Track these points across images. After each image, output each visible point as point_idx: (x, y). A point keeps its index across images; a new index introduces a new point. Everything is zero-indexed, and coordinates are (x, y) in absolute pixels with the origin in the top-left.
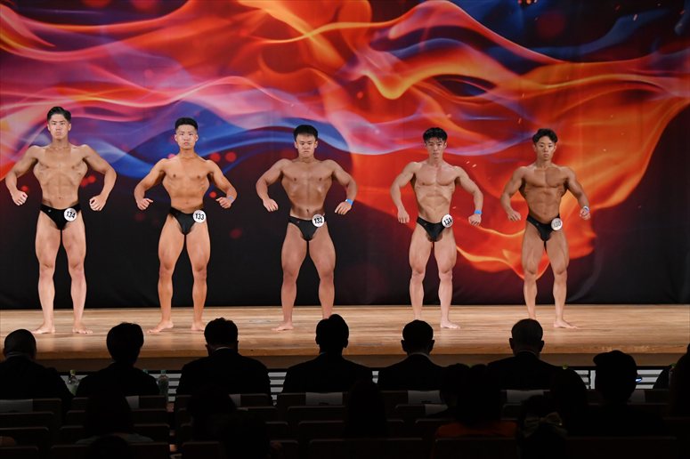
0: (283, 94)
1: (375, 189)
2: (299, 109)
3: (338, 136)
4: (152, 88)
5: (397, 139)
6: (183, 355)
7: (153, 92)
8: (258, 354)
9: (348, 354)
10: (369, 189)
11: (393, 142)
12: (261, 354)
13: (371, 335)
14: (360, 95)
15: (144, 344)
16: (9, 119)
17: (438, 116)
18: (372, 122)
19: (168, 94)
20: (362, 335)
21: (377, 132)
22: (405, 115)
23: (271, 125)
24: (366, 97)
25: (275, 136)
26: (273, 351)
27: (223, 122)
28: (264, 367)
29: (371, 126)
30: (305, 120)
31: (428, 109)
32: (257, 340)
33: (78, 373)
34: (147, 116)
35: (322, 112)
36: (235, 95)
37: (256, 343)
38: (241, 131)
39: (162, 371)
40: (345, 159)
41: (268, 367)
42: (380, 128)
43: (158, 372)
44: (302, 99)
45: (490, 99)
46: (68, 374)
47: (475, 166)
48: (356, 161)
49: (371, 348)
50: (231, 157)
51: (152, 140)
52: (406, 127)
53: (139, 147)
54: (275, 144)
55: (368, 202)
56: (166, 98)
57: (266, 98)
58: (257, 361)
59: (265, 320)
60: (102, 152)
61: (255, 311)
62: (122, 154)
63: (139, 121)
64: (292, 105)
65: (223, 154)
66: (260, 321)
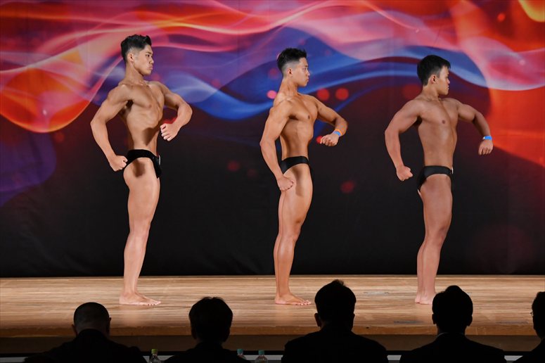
0: (407, 17)
1: (519, 133)
2: (424, 36)
3: (473, 68)
4: (249, 12)
6: (284, 333)
7: (250, 16)
8: (374, 333)
9: (485, 334)
10: (511, 133)
11: (541, 75)
12: (378, 333)
13: (514, 311)
14: (501, 17)
16: (80, 50)
18: (515, 50)
19: (267, 18)
20: (503, 311)
21: (522, 62)
23: (391, 54)
24: (509, 19)
25: (395, 68)
26: (392, 329)
27: (333, 51)
28: (383, 349)
29: (514, 55)
30: (432, 48)
32: (374, 315)
33: (160, 353)
34: (242, 45)
35: (453, 37)
36: (348, 19)
37: (372, 319)
38: (357, 62)
39: (259, 352)
40: (478, 97)
41: (388, 349)
42: (526, 57)
43: (256, 353)
44: (429, 23)
46: (149, 354)
48: (495, 99)
49: (514, 327)
50: (342, 94)
51: (249, 74)
53: (232, 82)
54: (397, 78)
55: (509, 148)
56: (265, 24)
57: (384, 22)
59: (383, 292)
60: (188, 88)
61: (370, 281)
62: (212, 90)
63: (231, 52)
64: (417, 31)
65: (332, 91)
66: (376, 293)
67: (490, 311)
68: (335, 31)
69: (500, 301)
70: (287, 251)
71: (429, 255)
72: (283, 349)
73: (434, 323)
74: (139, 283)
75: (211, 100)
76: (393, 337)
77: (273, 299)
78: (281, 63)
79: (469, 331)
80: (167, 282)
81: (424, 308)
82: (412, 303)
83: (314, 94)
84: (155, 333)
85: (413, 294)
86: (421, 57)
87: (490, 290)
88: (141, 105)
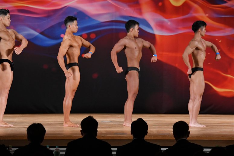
0: (120, 3)
1: (167, 53)
2: (128, 12)
3: (149, 26)
5: (179, 27)
6: (67, 138)
7: (53, 1)
8: (106, 138)
9: (153, 139)
10: (165, 53)
11: (177, 29)
12: (107, 139)
13: (165, 129)
14: (160, 4)
15: (46, 133)
17: (202, 15)
18: (166, 18)
19: (61, 2)
21: (169, 23)
22: (184, 15)
23: (114, 19)
24: (163, 5)
25: (116, 25)
26: (114, 137)
27: (89, 17)
28: (109, 145)
29: (166, 20)
30: (131, 17)
31: (196, 11)
32: (106, 131)
33: (13, 147)
34: (50, 14)
35: (140, 12)
36: (96, 4)
38: (99, 22)
39: (56, 147)
40: (151, 38)
41: (112, 145)
42: (171, 21)
43: (55, 147)
44: (130, 6)
45: (229, 6)
47: (220, 41)
48: (158, 39)
49: (165, 136)
50: (93, 36)
51: (52, 27)
52: (184, 21)
53: (45, 30)
54: (116, 29)
55: (164, 60)
56: (59, 5)
57: (111, 5)
58: (106, 142)
59: (110, 121)
60: (26, 32)
61: (104, 116)
62: (37, 34)
63: (45, 17)
64: (125, 9)
65: (89, 34)
66: (107, 121)
67: (155, 129)
68: (90, 9)
69: (159, 125)
70: (69, 103)
71: (129, 105)
72: (66, 145)
73: (132, 134)
74: (4, 117)
75: (36, 38)
76: (114, 140)
77: (63, 124)
78: (66, 22)
79: (146, 138)
80: (16, 116)
81: (127, 128)
82: (122, 126)
83: (81, 36)
84: (11, 139)
85: (123, 122)
86: (127, 21)
87: (155, 120)
88: (5, 40)
